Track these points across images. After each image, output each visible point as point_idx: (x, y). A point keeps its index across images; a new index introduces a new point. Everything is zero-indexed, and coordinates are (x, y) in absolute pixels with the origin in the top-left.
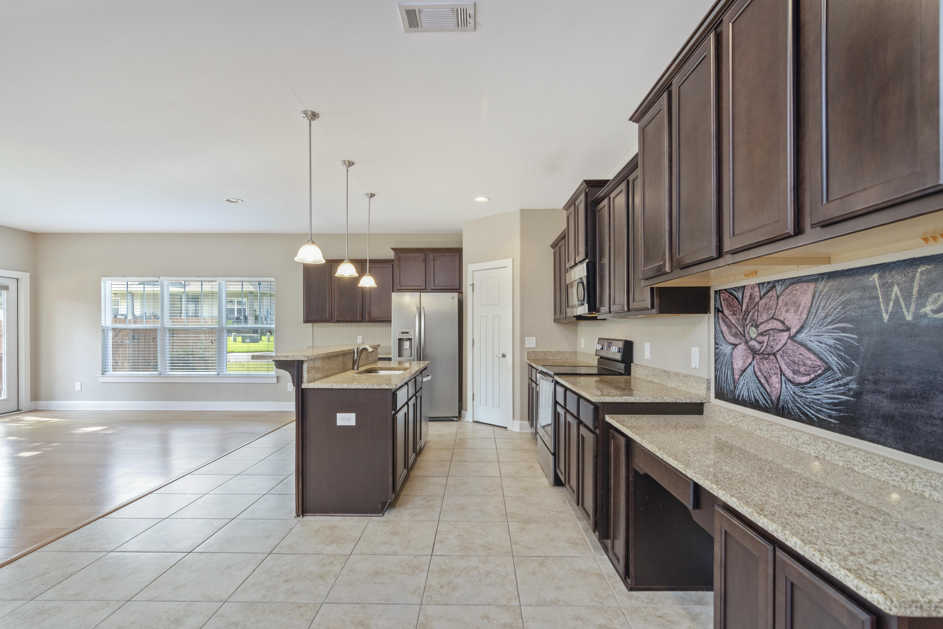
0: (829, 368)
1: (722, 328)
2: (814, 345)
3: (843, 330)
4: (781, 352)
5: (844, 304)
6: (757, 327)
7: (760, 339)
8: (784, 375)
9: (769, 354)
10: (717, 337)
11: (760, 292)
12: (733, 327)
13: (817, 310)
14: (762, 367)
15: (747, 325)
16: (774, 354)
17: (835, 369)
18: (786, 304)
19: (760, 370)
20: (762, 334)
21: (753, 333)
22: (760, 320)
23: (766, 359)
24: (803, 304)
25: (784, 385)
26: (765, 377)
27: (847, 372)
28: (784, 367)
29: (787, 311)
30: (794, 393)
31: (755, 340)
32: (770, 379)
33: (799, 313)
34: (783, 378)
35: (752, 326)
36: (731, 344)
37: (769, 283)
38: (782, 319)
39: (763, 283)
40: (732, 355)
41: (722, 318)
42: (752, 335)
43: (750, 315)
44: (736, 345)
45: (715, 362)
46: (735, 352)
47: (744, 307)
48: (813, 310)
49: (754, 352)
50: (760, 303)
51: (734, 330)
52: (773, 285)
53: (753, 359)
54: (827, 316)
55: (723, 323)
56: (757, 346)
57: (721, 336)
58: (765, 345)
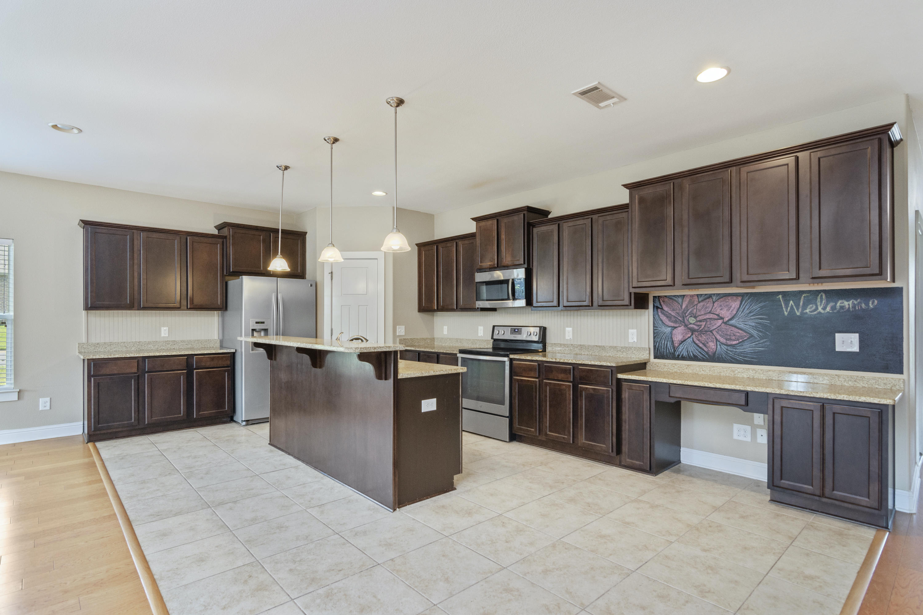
0: (752, 336)
1: (661, 318)
2: (742, 326)
3: (761, 319)
4: (716, 330)
5: (762, 308)
6: (695, 317)
7: (698, 323)
8: (719, 341)
9: (706, 331)
10: (656, 323)
11: (698, 299)
12: (673, 317)
13: (744, 309)
14: (700, 338)
15: (686, 317)
16: (711, 331)
17: (756, 336)
18: (721, 306)
19: (699, 340)
20: (700, 321)
21: (692, 320)
22: (699, 313)
23: (704, 334)
24: (733, 306)
25: (719, 347)
26: (703, 344)
27: (761, 338)
28: (718, 337)
29: (721, 310)
30: (727, 350)
31: (694, 324)
32: (707, 344)
33: (730, 311)
34: (718, 343)
35: (691, 316)
36: (671, 327)
37: (706, 295)
38: (717, 313)
39: (701, 295)
40: (671, 333)
41: (661, 312)
42: (691, 322)
43: (689, 311)
44: (676, 328)
45: (654, 337)
46: (675, 331)
47: (684, 306)
48: (741, 310)
49: (693, 331)
50: (699, 305)
51: (673, 319)
52: (710, 296)
53: (692, 334)
54: (750, 313)
55: (663, 315)
56: (696, 328)
57: (660, 322)
58: (703, 327)
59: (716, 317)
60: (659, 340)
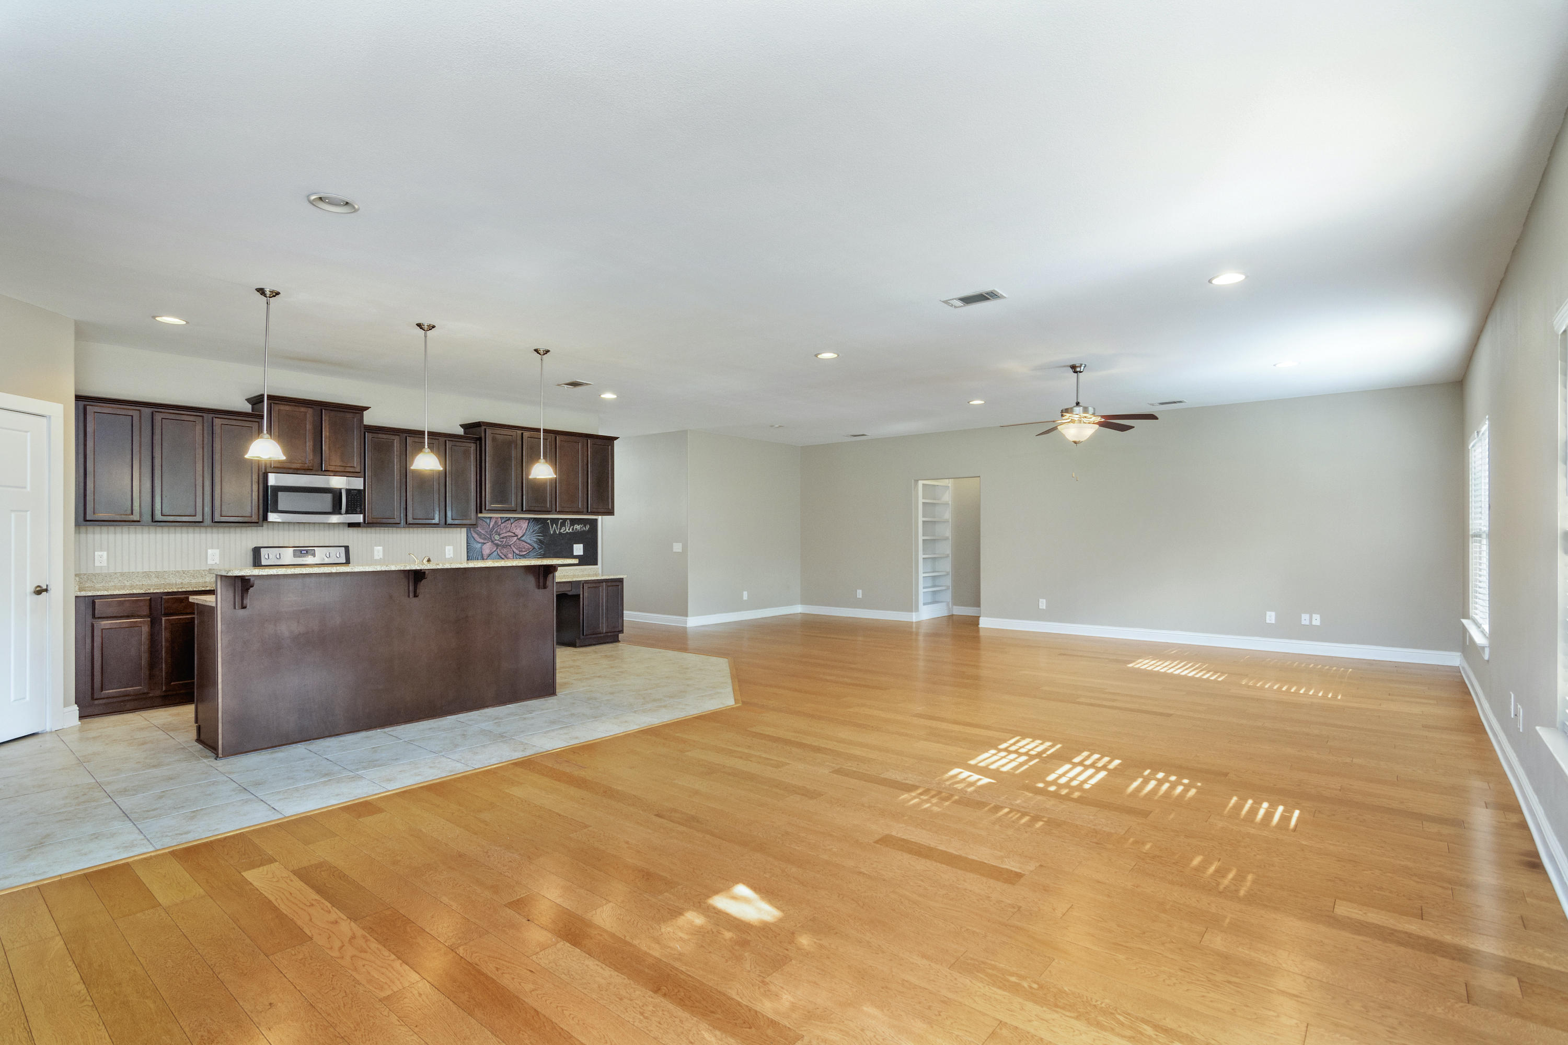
0: (534, 548)
1: (473, 536)
2: (529, 541)
3: (539, 536)
4: (513, 544)
5: (539, 528)
6: (499, 535)
7: (501, 540)
9: (506, 546)
10: (469, 540)
11: (501, 521)
13: (530, 529)
14: (503, 551)
15: (493, 534)
16: (510, 546)
17: (537, 548)
18: (516, 526)
19: (502, 553)
20: (503, 538)
21: (497, 537)
22: (502, 532)
23: (505, 548)
26: (504, 555)
27: (540, 549)
28: (515, 550)
29: (516, 529)
31: (498, 540)
32: (507, 556)
33: (522, 527)
34: (514, 554)
35: (496, 534)
36: (481, 543)
37: (506, 518)
38: (514, 532)
39: (503, 517)
40: (481, 548)
41: (473, 530)
42: (496, 538)
43: (495, 530)
44: (485, 543)
45: (467, 552)
46: (485, 547)
47: (491, 526)
48: (528, 529)
49: (497, 545)
50: (502, 525)
51: (483, 536)
52: (509, 519)
53: (497, 549)
54: (533, 531)
55: (474, 533)
56: (500, 543)
57: (472, 539)
58: (504, 542)
59: (513, 535)
60: (472, 554)
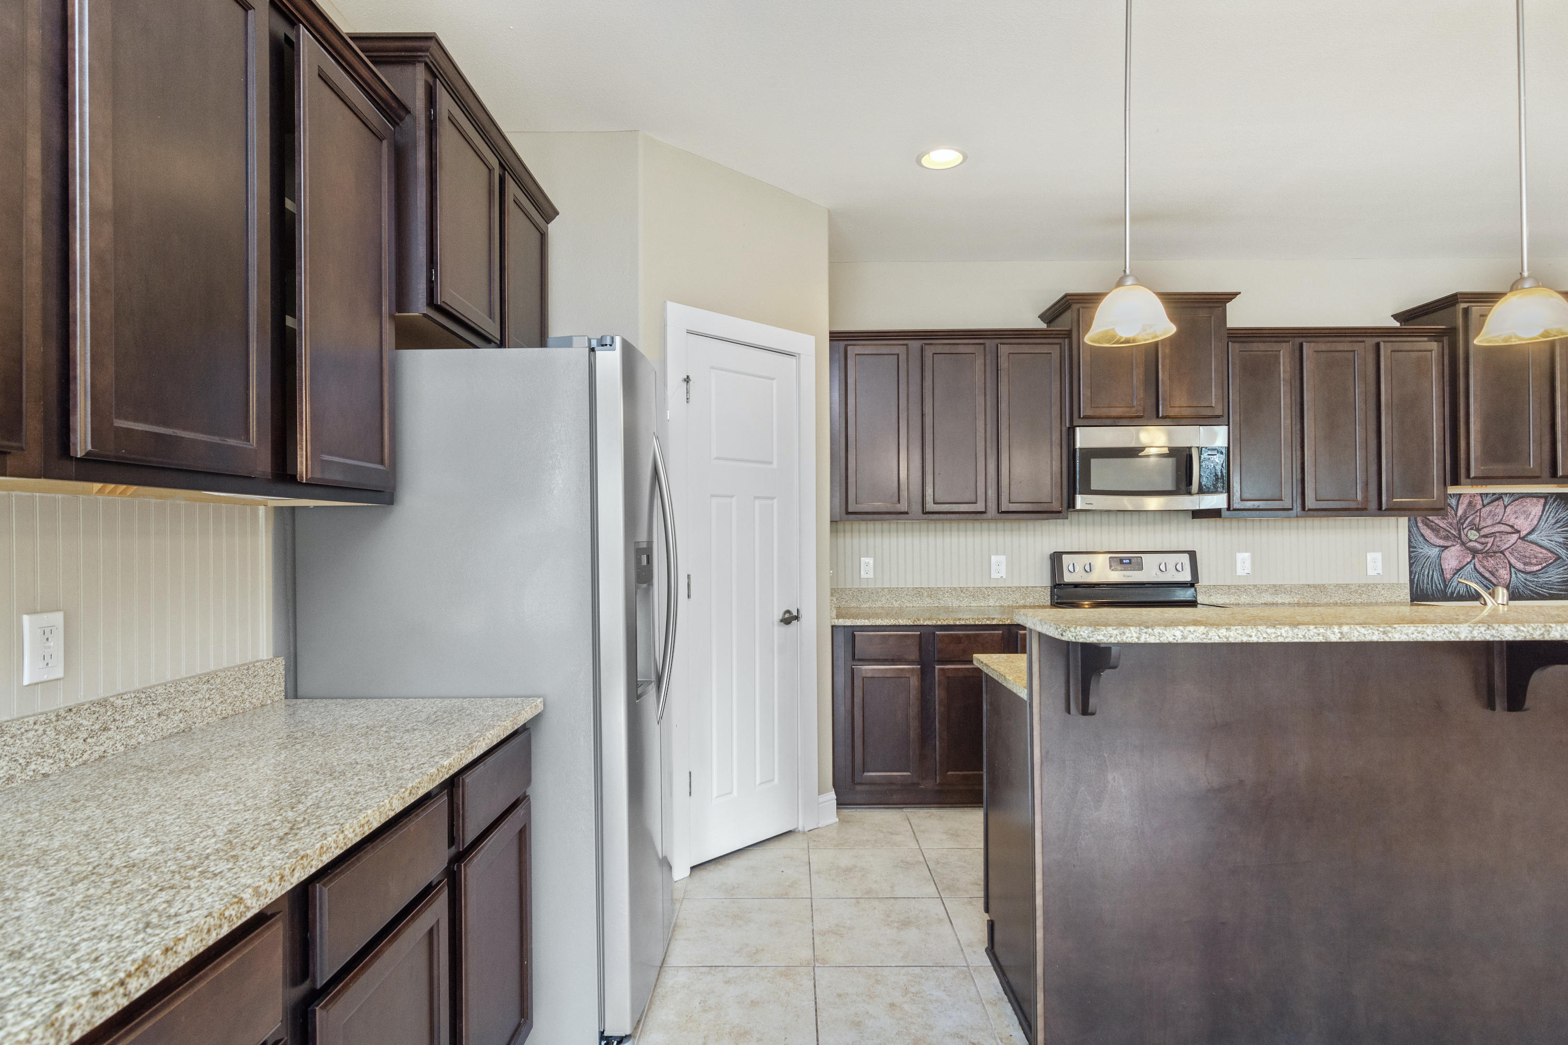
0: (1559, 557)
1: (1422, 531)
2: (1545, 543)
4: (1510, 550)
6: (1478, 530)
7: (1483, 540)
8: (1514, 567)
9: (1495, 552)
10: (1413, 540)
11: (1482, 501)
12: (1442, 530)
13: (1548, 518)
14: (1486, 564)
15: (1463, 529)
16: (1502, 552)
17: (1564, 558)
18: (1516, 512)
19: (1484, 567)
20: (1486, 536)
21: (1473, 535)
22: (1483, 524)
23: (1491, 557)
24: (1533, 513)
25: (1513, 575)
26: (1490, 572)
28: (1513, 561)
29: (1516, 518)
30: (1526, 580)
31: (1475, 541)
32: (1496, 573)
33: (1530, 520)
34: (1513, 570)
35: (1472, 529)
36: (1439, 546)
37: (1494, 494)
38: (1510, 524)
39: (1487, 494)
40: (1439, 557)
41: (1423, 521)
42: (1472, 537)
43: (1469, 520)
44: (1446, 547)
45: (1411, 565)
46: (1446, 554)
47: (1460, 512)
48: (1544, 518)
49: (1474, 552)
50: (1484, 510)
51: (1443, 533)
52: (1500, 497)
53: (1474, 558)
54: (1556, 523)
55: (1425, 527)
56: (1479, 547)
57: (1421, 539)
58: (1489, 545)
59: (1509, 529)
60: (1419, 569)
